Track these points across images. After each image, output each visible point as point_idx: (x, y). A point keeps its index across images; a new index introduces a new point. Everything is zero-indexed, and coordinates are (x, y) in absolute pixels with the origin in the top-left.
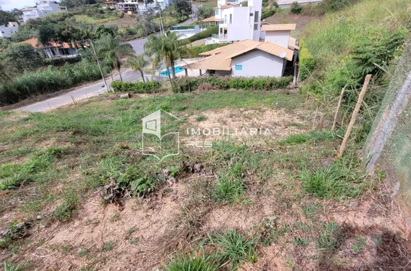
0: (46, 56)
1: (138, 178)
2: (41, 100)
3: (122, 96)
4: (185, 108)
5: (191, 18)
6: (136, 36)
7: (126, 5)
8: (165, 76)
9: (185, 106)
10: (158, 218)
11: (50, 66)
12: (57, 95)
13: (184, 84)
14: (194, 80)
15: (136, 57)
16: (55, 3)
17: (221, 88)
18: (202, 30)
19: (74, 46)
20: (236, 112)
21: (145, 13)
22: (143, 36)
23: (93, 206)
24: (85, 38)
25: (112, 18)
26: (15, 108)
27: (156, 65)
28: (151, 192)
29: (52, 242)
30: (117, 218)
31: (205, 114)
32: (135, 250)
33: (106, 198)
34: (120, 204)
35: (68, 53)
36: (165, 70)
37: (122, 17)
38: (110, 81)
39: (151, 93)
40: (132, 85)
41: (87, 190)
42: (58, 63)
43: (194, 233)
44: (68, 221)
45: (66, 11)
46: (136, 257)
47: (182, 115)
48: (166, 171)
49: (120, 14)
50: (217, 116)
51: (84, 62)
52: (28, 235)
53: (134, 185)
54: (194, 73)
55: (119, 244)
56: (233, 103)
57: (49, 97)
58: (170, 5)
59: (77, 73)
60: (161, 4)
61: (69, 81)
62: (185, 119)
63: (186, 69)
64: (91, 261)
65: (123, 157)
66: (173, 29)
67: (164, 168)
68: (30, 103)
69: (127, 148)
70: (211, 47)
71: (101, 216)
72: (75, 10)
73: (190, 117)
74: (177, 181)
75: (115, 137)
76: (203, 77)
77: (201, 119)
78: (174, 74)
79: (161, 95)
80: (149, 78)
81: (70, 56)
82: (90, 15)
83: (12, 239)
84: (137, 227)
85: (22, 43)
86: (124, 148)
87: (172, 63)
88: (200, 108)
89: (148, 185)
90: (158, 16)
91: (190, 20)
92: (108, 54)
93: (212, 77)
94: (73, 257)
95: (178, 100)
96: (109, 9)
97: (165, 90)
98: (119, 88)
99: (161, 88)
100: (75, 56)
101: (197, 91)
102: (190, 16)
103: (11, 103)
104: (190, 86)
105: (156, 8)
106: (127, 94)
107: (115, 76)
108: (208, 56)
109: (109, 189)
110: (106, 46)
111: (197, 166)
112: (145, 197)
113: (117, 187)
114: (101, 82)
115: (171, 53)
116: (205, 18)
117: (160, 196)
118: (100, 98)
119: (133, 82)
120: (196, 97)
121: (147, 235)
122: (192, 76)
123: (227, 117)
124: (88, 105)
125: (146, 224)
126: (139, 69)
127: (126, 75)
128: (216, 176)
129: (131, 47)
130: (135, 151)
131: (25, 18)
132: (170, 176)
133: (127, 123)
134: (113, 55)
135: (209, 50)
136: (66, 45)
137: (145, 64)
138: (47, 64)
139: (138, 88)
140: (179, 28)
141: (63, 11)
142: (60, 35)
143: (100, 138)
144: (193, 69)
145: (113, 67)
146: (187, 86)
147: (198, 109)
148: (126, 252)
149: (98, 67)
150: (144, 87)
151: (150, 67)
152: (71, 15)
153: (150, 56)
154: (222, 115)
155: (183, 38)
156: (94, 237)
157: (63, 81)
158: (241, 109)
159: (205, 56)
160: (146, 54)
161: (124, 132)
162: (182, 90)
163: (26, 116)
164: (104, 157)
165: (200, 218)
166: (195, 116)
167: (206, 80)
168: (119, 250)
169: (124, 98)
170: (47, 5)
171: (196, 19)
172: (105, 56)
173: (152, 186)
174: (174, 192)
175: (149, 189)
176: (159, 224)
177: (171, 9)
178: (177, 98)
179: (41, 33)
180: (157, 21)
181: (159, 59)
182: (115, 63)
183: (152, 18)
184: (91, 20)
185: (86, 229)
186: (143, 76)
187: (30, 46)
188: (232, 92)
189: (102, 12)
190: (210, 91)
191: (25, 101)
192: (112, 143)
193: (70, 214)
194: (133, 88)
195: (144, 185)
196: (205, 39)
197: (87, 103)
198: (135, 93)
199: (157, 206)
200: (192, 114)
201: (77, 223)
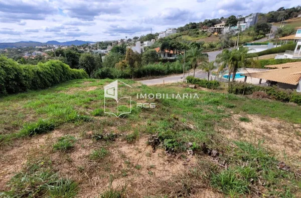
0: (160, 56)
1: (171, 139)
2: (150, 79)
3: (190, 86)
4: (233, 107)
5: (268, 36)
6: (215, 49)
7: (215, 29)
8: (226, 79)
9: (234, 105)
10: (169, 169)
11: (160, 62)
12: (158, 78)
13: (240, 87)
14: (251, 87)
15: (208, 63)
16: (175, 29)
17: (278, 99)
18: (275, 46)
19: (175, 53)
20: (287, 125)
21: (227, 33)
22: (220, 49)
23: (143, 142)
24: (182, 49)
25: (203, 37)
26: (138, 80)
27: (222, 70)
28: (173, 151)
29: (120, 149)
30: (150, 155)
31: (250, 117)
32: (148, 178)
33: (150, 141)
34: (154, 148)
35: (171, 57)
36: (227, 74)
37: (209, 36)
38: (187, 75)
39: (210, 88)
40: (199, 80)
41: (144, 132)
42: (164, 61)
43: (184, 194)
44: (130, 143)
45: (179, 34)
46: (146, 182)
47: (228, 111)
48: (190, 144)
49: (209, 34)
50: (262, 123)
51: (177, 63)
52: (114, 140)
53: (166, 142)
54: (253, 81)
55: (143, 169)
56: (287, 116)
57: (154, 78)
58: (250, 27)
59: (171, 68)
60: (242, 27)
61: (166, 72)
62: (230, 115)
63: (246, 77)
64: (128, 169)
65: (171, 124)
66: (246, 45)
67: (192, 141)
68: (145, 79)
69: (177, 119)
70: (281, 62)
71: (143, 149)
72: (183, 33)
73: (235, 115)
74: (194, 154)
75: (175, 110)
76: (261, 86)
77: (244, 120)
78: (234, 79)
79: (218, 92)
80: (213, 78)
81: (171, 58)
82: (190, 35)
83: (110, 138)
84: (156, 167)
85: (153, 50)
86: (176, 119)
87: (235, 70)
88: (248, 110)
89: (173, 146)
90: (237, 35)
91: (266, 38)
92: (192, 59)
93: (271, 87)
94: (123, 161)
95: (230, 99)
96: (203, 31)
97: (221, 89)
98: (190, 81)
99: (219, 87)
100: (174, 58)
101: (251, 96)
102: (266, 35)
103: (138, 78)
104: (245, 90)
105: (238, 30)
106: (194, 86)
107: (191, 73)
108: (274, 68)
109: (153, 137)
110: (192, 54)
111: (214, 152)
112: (168, 152)
113: (157, 138)
114: (182, 75)
115: (237, 63)
116: (283, 36)
117: (177, 157)
118: (177, 85)
119: (201, 79)
120: (248, 101)
121: (158, 175)
122: (250, 82)
123: (274, 127)
124: (170, 87)
125: (161, 168)
126: (208, 71)
127: (198, 73)
128: (226, 167)
129: (208, 56)
130: (180, 123)
131: (159, 37)
132: (190, 148)
133: (186, 104)
134: (195, 60)
135: (278, 64)
136: (172, 52)
137: (214, 68)
138: (159, 61)
139: (203, 83)
140: (252, 44)
141: (178, 33)
142: (171, 46)
143: (167, 108)
144: (254, 78)
145: (192, 68)
146: (242, 90)
147: (244, 111)
148: (143, 176)
149: (183, 66)
150: (207, 83)
151: (216, 71)
152: (180, 36)
153: (219, 63)
154: (269, 123)
155: (252, 52)
156: (135, 158)
157: (163, 71)
158: (296, 125)
159: (271, 68)
160: (217, 61)
161: (182, 109)
162: (237, 92)
163: (140, 85)
164: (162, 119)
165: (194, 187)
166: (239, 116)
167: (263, 89)
168: (142, 172)
169: (191, 88)
170: (171, 30)
171: (273, 37)
172: (189, 60)
173: (175, 148)
174: (188, 160)
175: (173, 149)
176: (168, 173)
177: (250, 31)
178: (229, 97)
179: (162, 45)
180: (235, 39)
181: (225, 66)
182: (194, 65)
183: (231, 37)
184: (190, 38)
185: (135, 152)
186: (209, 76)
187: (155, 51)
188: (291, 106)
189: (198, 33)
190: (265, 99)
191: (144, 78)
192: (171, 113)
193: (132, 140)
194: (199, 82)
195: (171, 145)
196: (277, 54)
197: (170, 86)
198: (200, 86)
199: (172, 162)
200: (237, 113)
201: (133, 146)
